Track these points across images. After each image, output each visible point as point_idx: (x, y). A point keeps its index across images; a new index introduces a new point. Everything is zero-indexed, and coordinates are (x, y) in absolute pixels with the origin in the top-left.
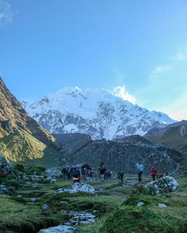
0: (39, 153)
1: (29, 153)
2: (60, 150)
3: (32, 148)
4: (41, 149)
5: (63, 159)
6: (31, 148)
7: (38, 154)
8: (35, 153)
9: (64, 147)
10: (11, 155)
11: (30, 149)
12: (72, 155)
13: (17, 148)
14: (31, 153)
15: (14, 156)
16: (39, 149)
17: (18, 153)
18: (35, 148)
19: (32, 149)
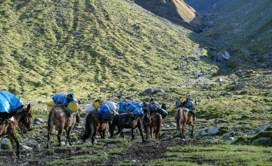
0: (131, 34)
1: (96, 33)
2: (202, 31)
3: (107, 18)
4: (137, 21)
5: (220, 53)
6: (103, 19)
7: (129, 37)
8: (117, 34)
9: (211, 23)
10: (29, 41)
11: (100, 22)
12: (252, 37)
13: (54, 21)
14: (104, 35)
15: (41, 44)
16: (130, 21)
17: (58, 38)
18: (119, 19)
19: (105, 22)
